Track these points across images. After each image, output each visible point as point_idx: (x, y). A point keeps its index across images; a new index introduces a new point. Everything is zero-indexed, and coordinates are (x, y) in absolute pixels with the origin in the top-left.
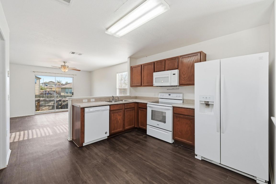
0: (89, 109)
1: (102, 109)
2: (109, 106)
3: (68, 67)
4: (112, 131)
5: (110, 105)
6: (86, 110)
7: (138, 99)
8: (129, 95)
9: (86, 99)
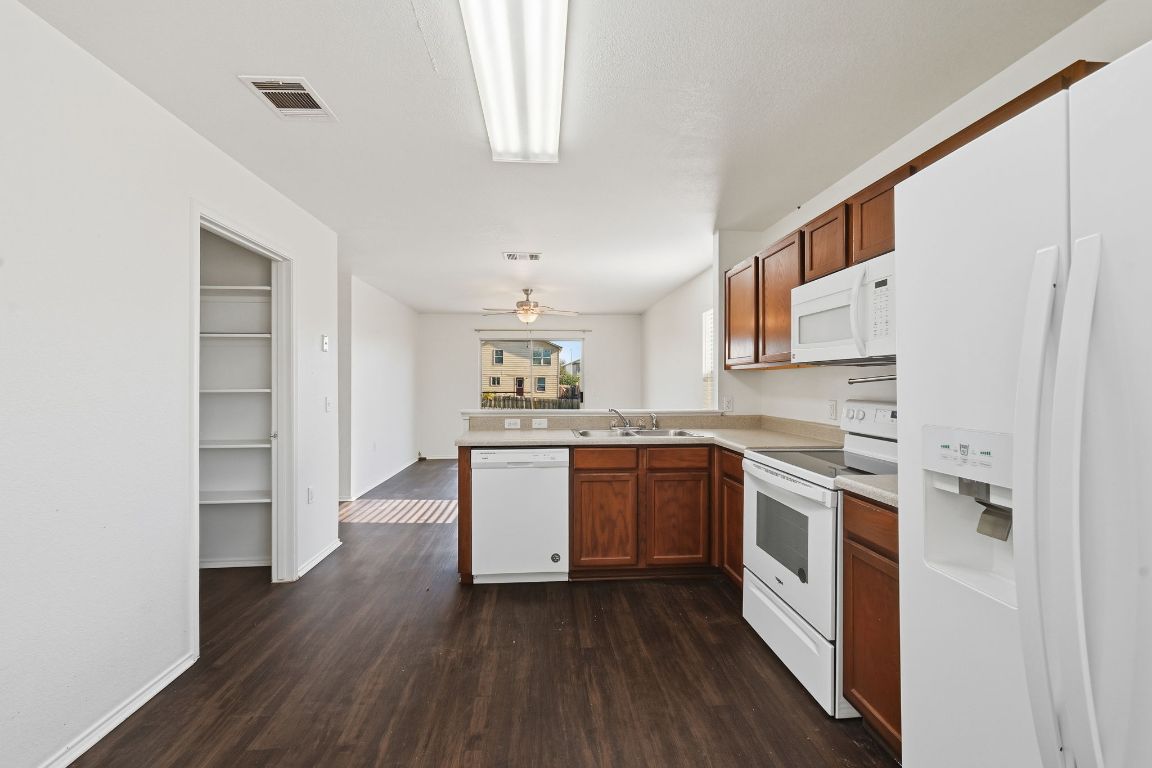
0: (484, 456)
1: (537, 459)
2: (567, 450)
3: (536, 305)
4: (581, 557)
5: (572, 448)
6: (476, 456)
7: (764, 429)
8: (716, 409)
9: (518, 417)
